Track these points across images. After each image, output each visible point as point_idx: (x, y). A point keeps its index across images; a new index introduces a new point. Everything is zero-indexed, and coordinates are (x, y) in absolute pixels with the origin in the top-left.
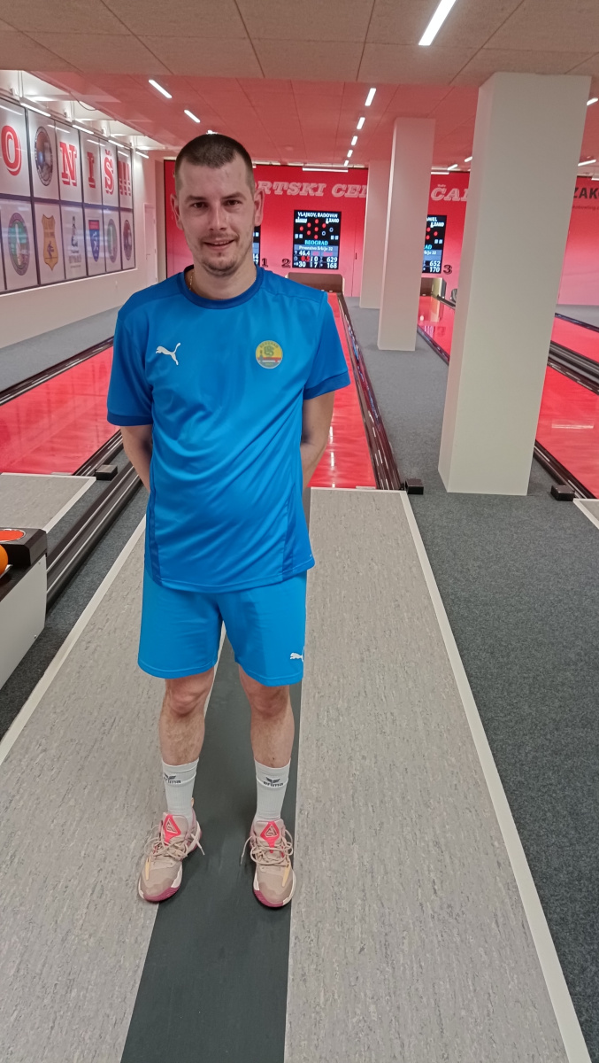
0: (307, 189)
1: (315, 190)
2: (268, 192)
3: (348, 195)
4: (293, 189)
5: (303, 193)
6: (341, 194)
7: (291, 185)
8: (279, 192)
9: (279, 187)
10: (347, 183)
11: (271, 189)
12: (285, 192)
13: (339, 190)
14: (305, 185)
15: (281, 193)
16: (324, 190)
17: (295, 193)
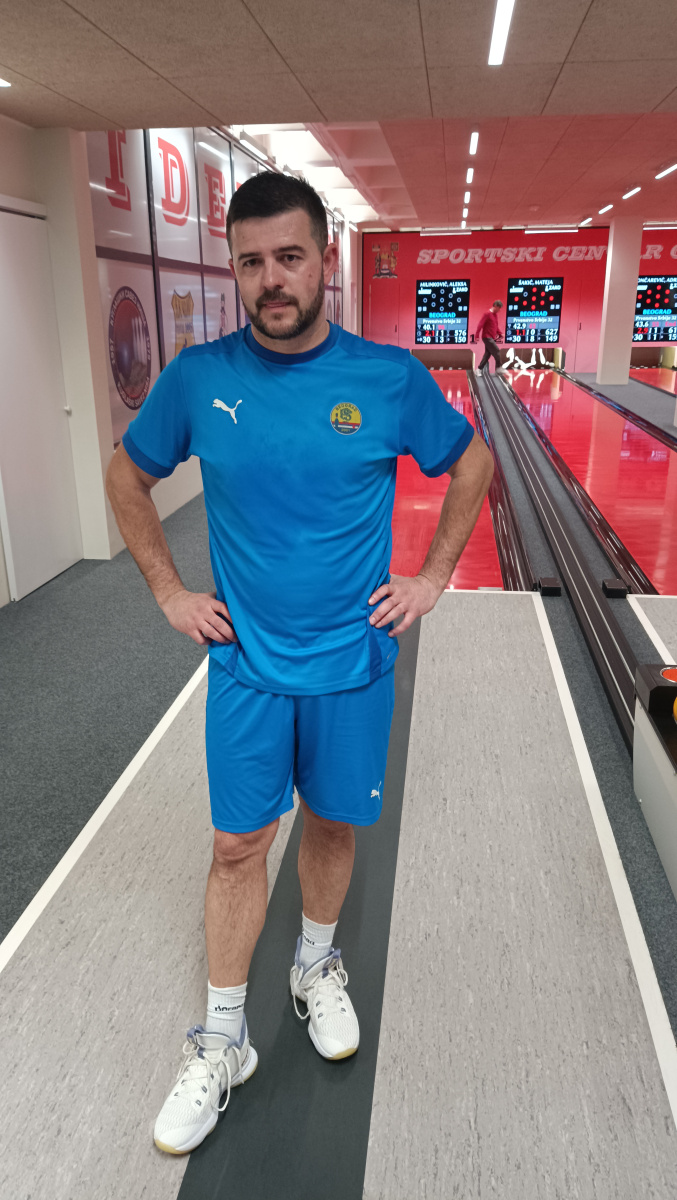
0: (524, 254)
1: (534, 254)
2: (479, 260)
3: (572, 258)
4: (508, 255)
5: (520, 259)
6: (564, 257)
7: (506, 251)
8: (491, 260)
9: (491, 254)
10: (571, 245)
11: (483, 258)
12: (498, 259)
13: (561, 253)
14: (522, 249)
15: (494, 261)
16: (544, 255)
17: (510, 260)
